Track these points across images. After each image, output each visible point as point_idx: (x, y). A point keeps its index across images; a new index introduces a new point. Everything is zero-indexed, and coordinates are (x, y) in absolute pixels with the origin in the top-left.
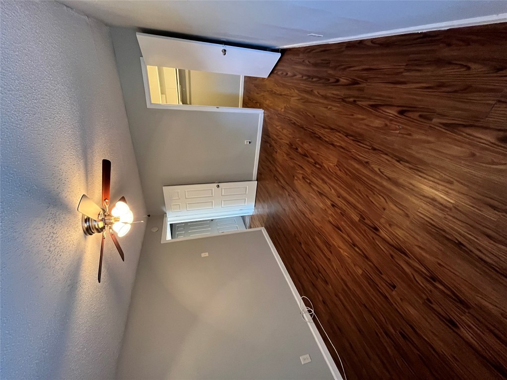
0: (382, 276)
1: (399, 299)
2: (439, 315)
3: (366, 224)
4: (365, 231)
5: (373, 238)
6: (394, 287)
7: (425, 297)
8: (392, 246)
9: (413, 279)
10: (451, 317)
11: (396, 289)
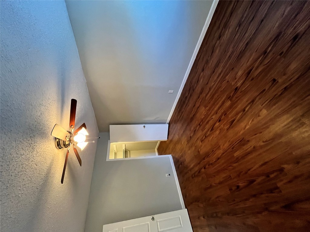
0: (266, 89)
1: (285, 77)
2: (290, 48)
3: (233, 96)
4: (236, 98)
5: (241, 92)
6: (274, 80)
7: (279, 57)
8: (246, 79)
9: (267, 65)
10: (291, 39)
11: (276, 79)
